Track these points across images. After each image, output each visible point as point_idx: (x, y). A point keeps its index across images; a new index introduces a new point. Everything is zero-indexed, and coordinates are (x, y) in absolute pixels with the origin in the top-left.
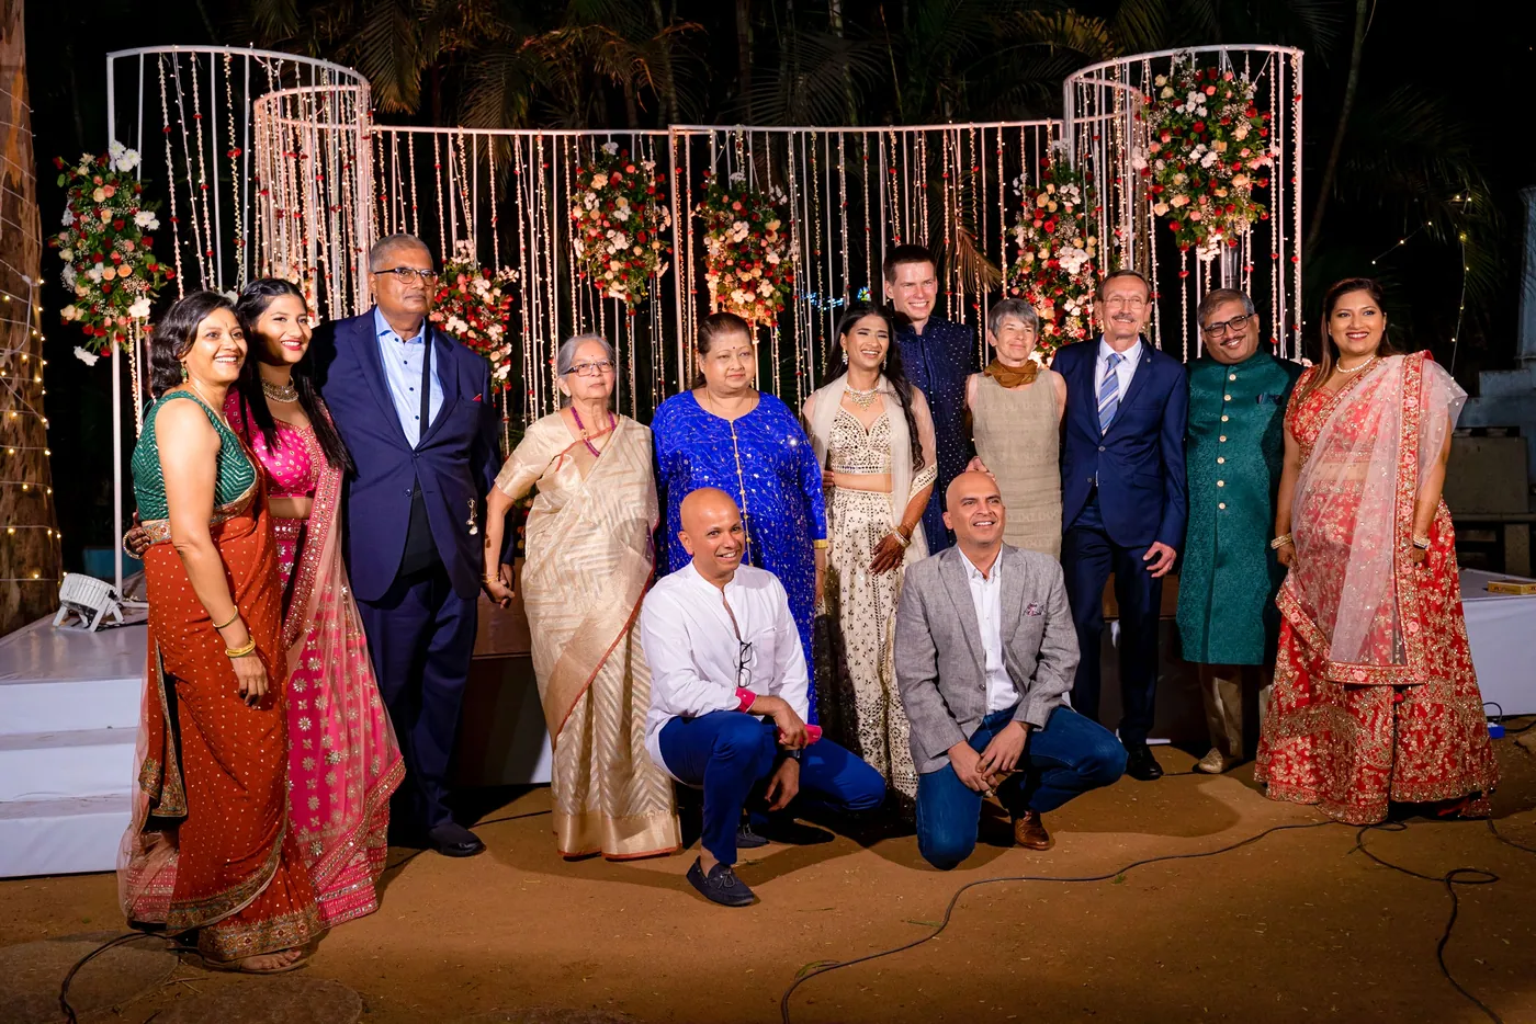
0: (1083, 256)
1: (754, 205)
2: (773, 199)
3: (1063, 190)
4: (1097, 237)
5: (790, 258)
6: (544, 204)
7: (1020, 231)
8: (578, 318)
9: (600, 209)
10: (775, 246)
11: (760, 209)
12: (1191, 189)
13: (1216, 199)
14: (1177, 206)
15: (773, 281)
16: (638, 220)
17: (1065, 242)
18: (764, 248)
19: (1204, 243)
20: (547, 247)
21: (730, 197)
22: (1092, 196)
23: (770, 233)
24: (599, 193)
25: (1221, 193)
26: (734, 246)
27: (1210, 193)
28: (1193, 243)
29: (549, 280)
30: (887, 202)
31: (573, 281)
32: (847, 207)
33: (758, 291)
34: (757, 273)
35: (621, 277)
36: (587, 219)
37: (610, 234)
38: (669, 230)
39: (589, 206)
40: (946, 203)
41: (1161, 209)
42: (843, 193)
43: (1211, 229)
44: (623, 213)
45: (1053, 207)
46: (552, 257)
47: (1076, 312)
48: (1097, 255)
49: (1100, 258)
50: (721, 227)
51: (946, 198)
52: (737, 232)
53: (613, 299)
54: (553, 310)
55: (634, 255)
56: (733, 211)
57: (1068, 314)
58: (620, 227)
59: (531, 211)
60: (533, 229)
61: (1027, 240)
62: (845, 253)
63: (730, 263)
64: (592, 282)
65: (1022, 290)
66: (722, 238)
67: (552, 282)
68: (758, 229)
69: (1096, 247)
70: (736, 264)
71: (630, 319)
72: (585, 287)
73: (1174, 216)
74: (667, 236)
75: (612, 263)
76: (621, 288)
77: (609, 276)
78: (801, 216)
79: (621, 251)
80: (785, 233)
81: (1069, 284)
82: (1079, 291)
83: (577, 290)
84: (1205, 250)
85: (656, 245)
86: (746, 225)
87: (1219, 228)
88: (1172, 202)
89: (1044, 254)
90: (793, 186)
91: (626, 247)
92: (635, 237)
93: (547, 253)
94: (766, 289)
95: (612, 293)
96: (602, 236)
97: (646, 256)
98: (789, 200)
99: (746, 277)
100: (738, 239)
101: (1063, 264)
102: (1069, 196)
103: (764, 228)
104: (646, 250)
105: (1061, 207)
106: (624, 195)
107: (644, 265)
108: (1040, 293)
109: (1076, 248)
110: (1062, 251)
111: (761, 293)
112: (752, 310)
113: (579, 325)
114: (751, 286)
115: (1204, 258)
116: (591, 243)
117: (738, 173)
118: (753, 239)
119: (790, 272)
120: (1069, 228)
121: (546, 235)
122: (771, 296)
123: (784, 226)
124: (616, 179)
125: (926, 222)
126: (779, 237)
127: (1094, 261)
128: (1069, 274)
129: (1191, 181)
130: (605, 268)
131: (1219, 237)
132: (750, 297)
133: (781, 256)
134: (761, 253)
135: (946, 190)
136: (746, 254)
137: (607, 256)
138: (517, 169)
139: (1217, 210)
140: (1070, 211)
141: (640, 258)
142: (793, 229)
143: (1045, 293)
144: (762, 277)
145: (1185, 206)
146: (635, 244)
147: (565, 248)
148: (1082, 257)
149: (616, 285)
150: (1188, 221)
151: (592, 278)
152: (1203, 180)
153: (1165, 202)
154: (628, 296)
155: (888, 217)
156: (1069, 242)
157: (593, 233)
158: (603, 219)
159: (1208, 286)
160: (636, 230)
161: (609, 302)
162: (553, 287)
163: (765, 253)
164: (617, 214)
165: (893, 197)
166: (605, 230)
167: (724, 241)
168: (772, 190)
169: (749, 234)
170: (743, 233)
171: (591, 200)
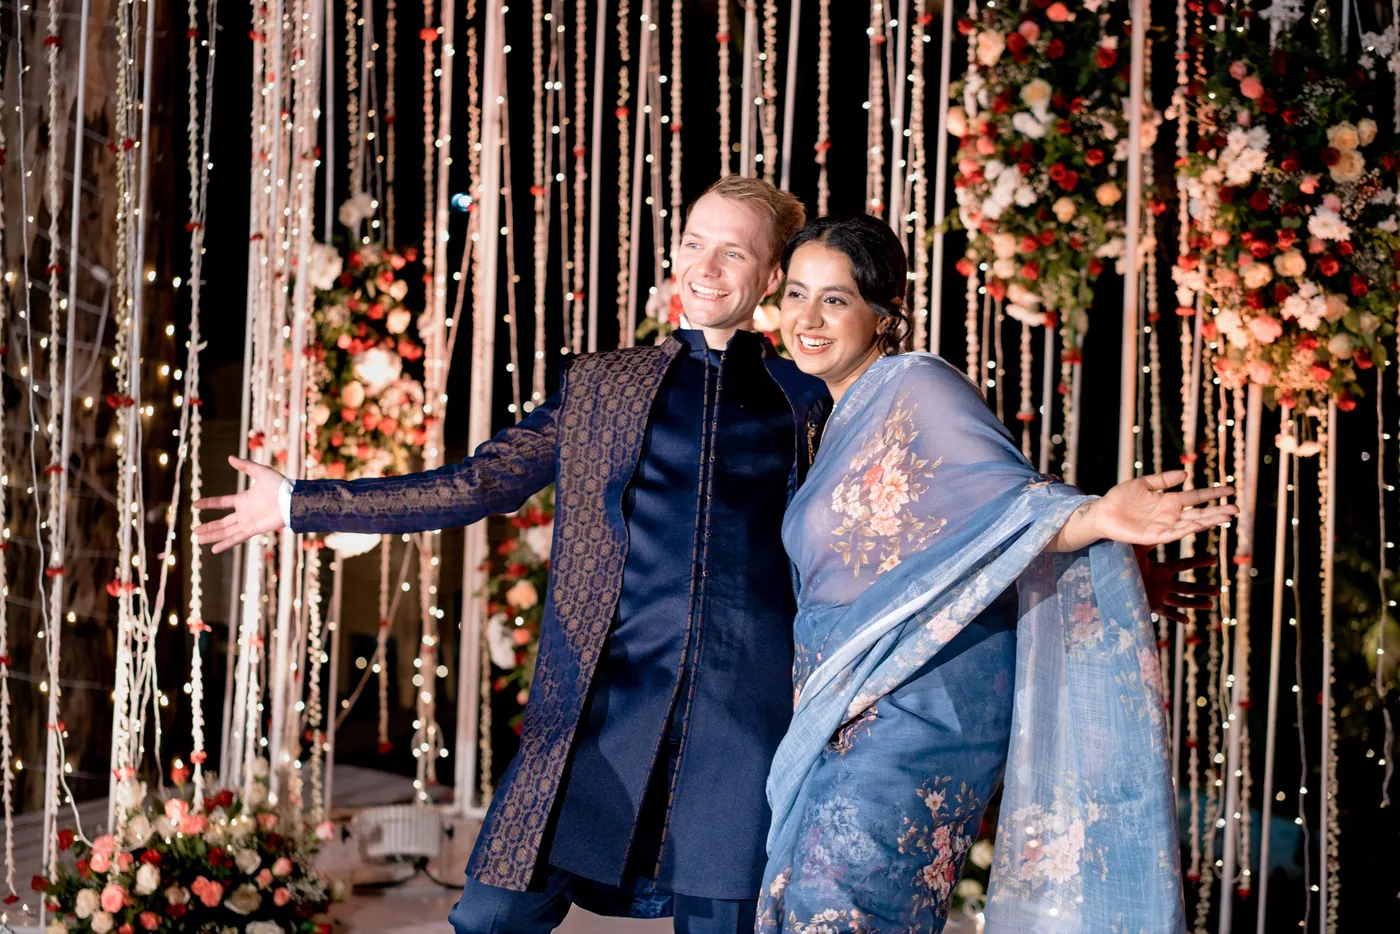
18: (1308, 199)
23: (1334, 156)
26: (1230, 195)
35: (1035, 271)
37: (993, 169)
39: (970, 106)
53: (1018, 325)
55: (1053, 217)
56: (1244, 101)
59: (896, 122)
60: (898, 163)
66: (1211, 175)
70: (1237, 242)
71: (1072, 373)
75: (996, 240)
76: (1029, 300)
77: (1002, 270)
79: (1020, 211)
86: (1261, 135)
91: (1025, 200)
92: (1056, 175)
94: (1308, 308)
95: (1014, 312)
97: (1084, 221)
99: (1259, 276)
100: (1239, 175)
103: (1325, 140)
106: (1042, 74)
107: (1075, 242)
111: (1294, 319)
114: (1268, 298)
118: (1280, 175)
124: (1022, 40)
126: (1369, 167)
132: (1266, 330)
134: (1299, 212)
138: (872, 31)
141: (1070, 226)
144: (1304, 276)
149: (1022, 295)
167: (1214, 182)
169: (1267, 159)
170: (1251, 159)
171: (974, 90)
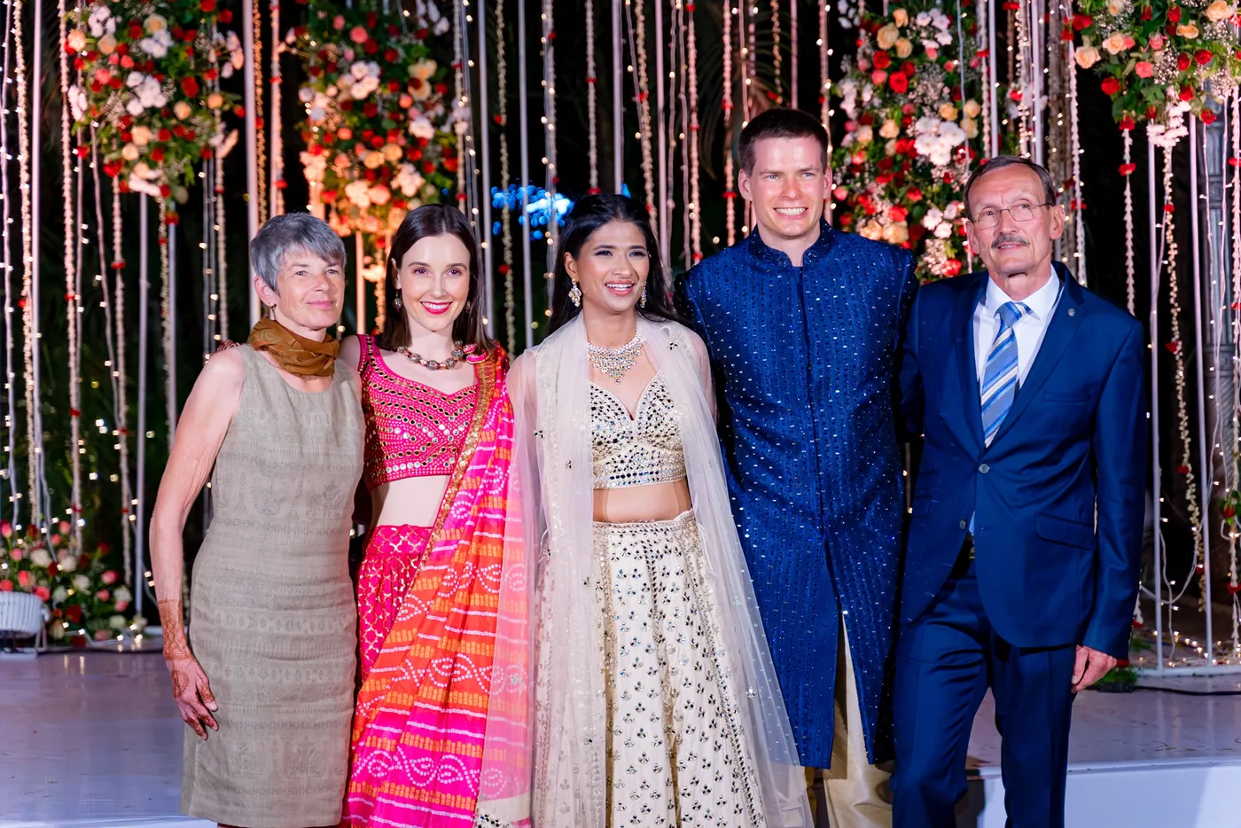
0: (955, 135)
1: (388, 33)
2: (423, 24)
3: (922, 20)
4: (980, 102)
5: (453, 128)
6: (18, 24)
7: (848, 88)
8: (74, 227)
9: (117, 36)
10: (426, 106)
11: (399, 41)
12: (1137, 24)
13: (1179, 41)
14: (1113, 52)
15: (421, 168)
16: (183, 56)
17: (926, 110)
18: (405, 111)
19: (1160, 117)
20: (22, 100)
21: (348, 20)
22: (972, 32)
23: (417, 84)
24: (117, 9)
25: (1188, 31)
26: (351, 106)
27: (1170, 30)
28: (1141, 117)
29: (22, 158)
30: (625, 34)
31: (67, 162)
32: (554, 41)
33: (394, 184)
34: (393, 152)
35: (153, 155)
36: (94, 54)
37: (134, 79)
38: (239, 74)
39: (97, 30)
40: (727, 39)
41: (1086, 56)
42: (547, 17)
43: (1173, 92)
44: (157, 44)
45: (905, 49)
46: (29, 118)
47: (944, 231)
48: (981, 134)
49: (986, 139)
50: (332, 71)
51: (727, 29)
52: (358, 81)
53: (137, 195)
54: (30, 212)
55: (175, 116)
56: (352, 44)
57: (930, 234)
58: (153, 67)
61: (859, 103)
62: (549, 121)
63: (345, 134)
64: (100, 165)
65: (852, 191)
66: (332, 91)
67: (29, 163)
68: (396, 77)
69: (979, 118)
70: (356, 137)
71: (167, 231)
72: (87, 171)
73: (1110, 69)
74: (235, 84)
75: (135, 131)
76: (152, 175)
77: (130, 153)
79: (152, 111)
80: (444, 85)
81: (932, 182)
82: (947, 196)
83: (74, 176)
84: (1161, 128)
85: (215, 101)
86: (374, 68)
87: (1186, 92)
88: (1105, 44)
89: (890, 129)
90: (460, 4)
91: (160, 102)
92: (177, 84)
93: (21, 110)
94: (408, 181)
95: (136, 184)
96: (118, 83)
97: (197, 120)
98: (452, 25)
99: (373, 160)
100: (360, 92)
101: (921, 147)
102: (932, 31)
103: (405, 73)
104: (197, 106)
105: (918, 50)
106: (159, 11)
107: (192, 134)
108: (882, 198)
109: (944, 120)
110: (919, 126)
111: (400, 188)
112: (384, 218)
113: (75, 239)
114: (382, 176)
115: (1161, 141)
116: (99, 93)
118: (387, 94)
119: (451, 153)
120: (931, 86)
121: (20, 79)
122: (418, 195)
123: (444, 71)
125: (692, 70)
126: (433, 92)
127: (976, 144)
128: (932, 166)
129: (1137, 9)
130: (125, 138)
131: (1185, 106)
132: (381, 196)
133: (437, 123)
134: (401, 118)
135: (727, 15)
136: (375, 120)
137: (126, 118)
139: (1182, 61)
140: (933, 57)
141: (187, 122)
142: (459, 76)
143: (892, 196)
144: (401, 161)
145: (1128, 52)
146: (179, 97)
147: (53, 103)
148: (955, 137)
149: (143, 170)
150: (1132, 78)
151: (100, 157)
152: (1158, 8)
153: (1094, 44)
154: (165, 190)
155: (626, 61)
156: (932, 109)
157: (104, 79)
158: (123, 51)
159: (1168, 190)
160: (181, 72)
161: (130, 199)
162: (30, 171)
163: (408, 119)
164: (146, 45)
165: (635, 26)
166: (125, 73)
167: (335, 97)
168: (421, 9)
169: (380, 84)
170: (369, 83)
171: (102, 18)
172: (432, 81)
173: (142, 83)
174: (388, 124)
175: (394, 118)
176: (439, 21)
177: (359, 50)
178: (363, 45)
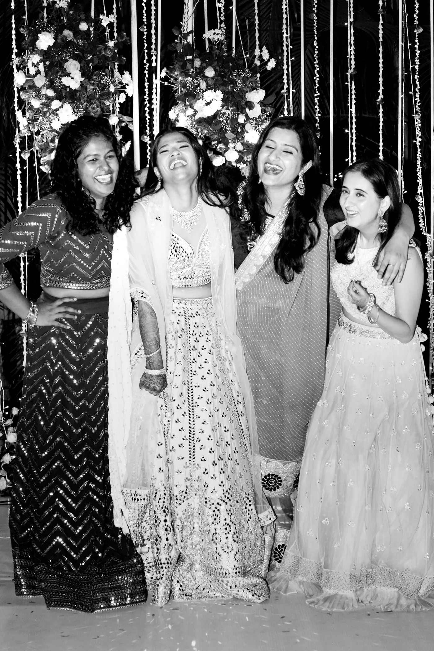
1: (232, 70)
2: (258, 63)
9: (46, 74)
10: (258, 121)
11: (239, 75)
16: (91, 88)
21: (204, 62)
23: (250, 105)
24: (46, 55)
26: (204, 122)
30: (407, 69)
31: (18, 164)
32: (357, 78)
34: (232, 155)
36: (31, 86)
37: (56, 104)
38: (129, 100)
39: (33, 71)
50: (190, 97)
52: (208, 104)
56: (205, 78)
64: (39, 165)
66: (190, 112)
68: (235, 101)
72: (31, 168)
78: (297, 85)
85: (113, 120)
86: (220, 95)
90: (286, 47)
92: (86, 109)
96: (46, 107)
98: (279, 64)
99: (218, 161)
100: (208, 112)
103: (244, 99)
116: (34, 115)
117: (217, 31)
123: (272, 98)
126: (263, 111)
136: (220, 132)
137: (52, 133)
144: (238, 161)
157: (36, 104)
158: (49, 85)
160: (89, 100)
163: (243, 131)
164: (66, 81)
166: (50, 99)
167: (192, 116)
168: (257, 52)
170: (216, 105)
171: (35, 63)
172: (262, 103)
173: (61, 107)
174: (229, 135)
175: (234, 131)
176: (269, 60)
177: (210, 82)
178: (213, 78)
